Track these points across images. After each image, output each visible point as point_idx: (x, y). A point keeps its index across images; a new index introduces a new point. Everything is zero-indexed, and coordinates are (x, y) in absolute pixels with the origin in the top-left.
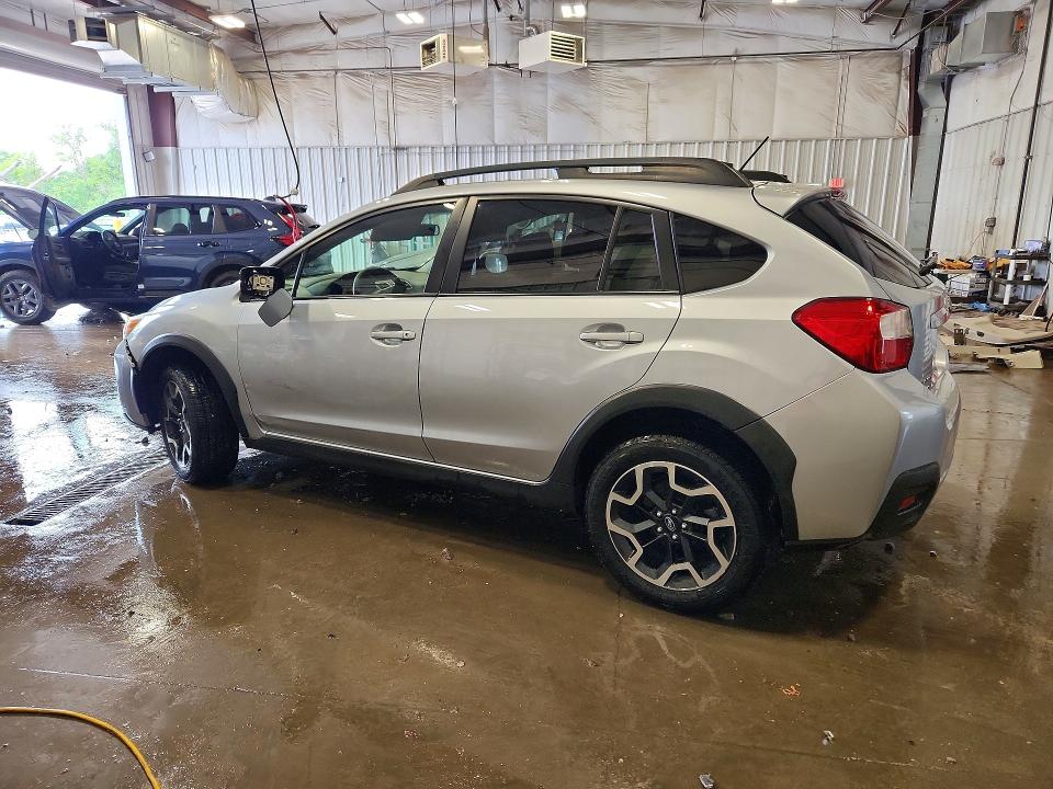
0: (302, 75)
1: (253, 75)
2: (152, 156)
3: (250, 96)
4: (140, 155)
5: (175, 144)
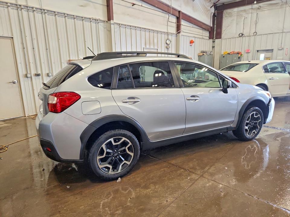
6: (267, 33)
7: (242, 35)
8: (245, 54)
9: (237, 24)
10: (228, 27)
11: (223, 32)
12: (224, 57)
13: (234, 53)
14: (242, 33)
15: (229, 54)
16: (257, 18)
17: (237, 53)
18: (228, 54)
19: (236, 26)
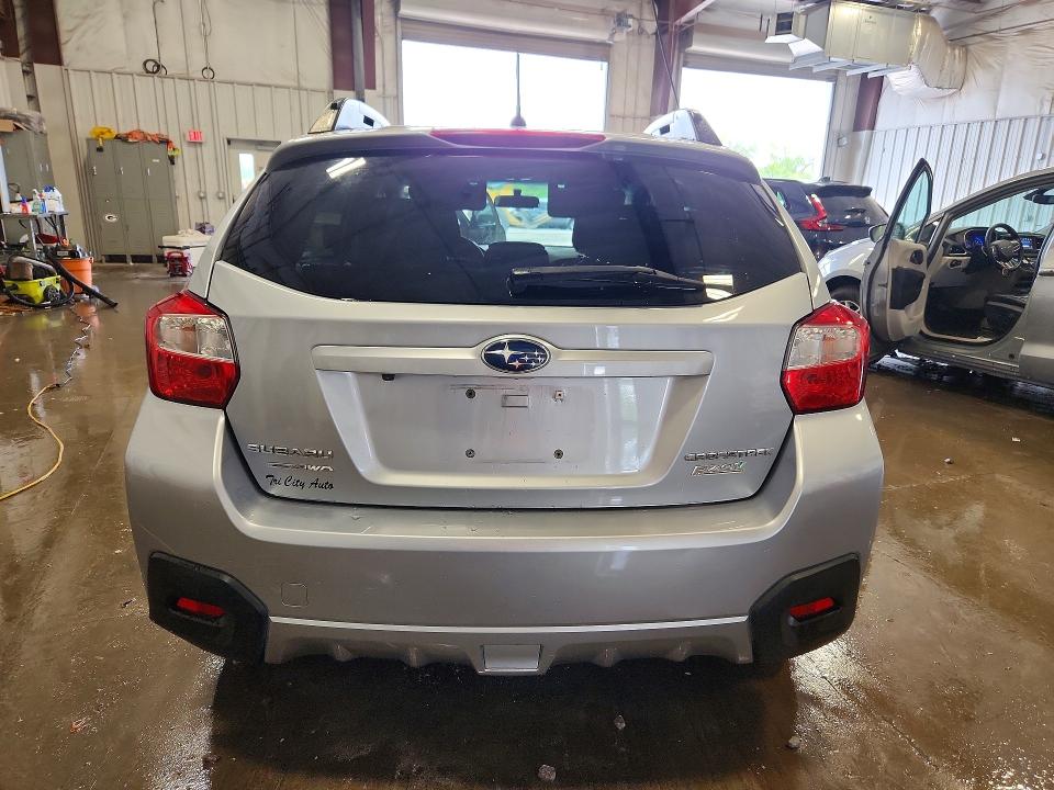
0: (1026, 31)
1: (969, 41)
2: (844, 141)
3: (959, 67)
4: (834, 139)
5: (872, 127)
6: (252, 81)
7: (155, 69)
8: (185, 147)
9: (125, 16)
10: (85, 18)
11: (63, 37)
12: (100, 150)
13: (145, 138)
14: (156, 58)
15: (121, 138)
16: (206, 16)
17: (161, 142)
18: (117, 137)
19: (125, 24)
